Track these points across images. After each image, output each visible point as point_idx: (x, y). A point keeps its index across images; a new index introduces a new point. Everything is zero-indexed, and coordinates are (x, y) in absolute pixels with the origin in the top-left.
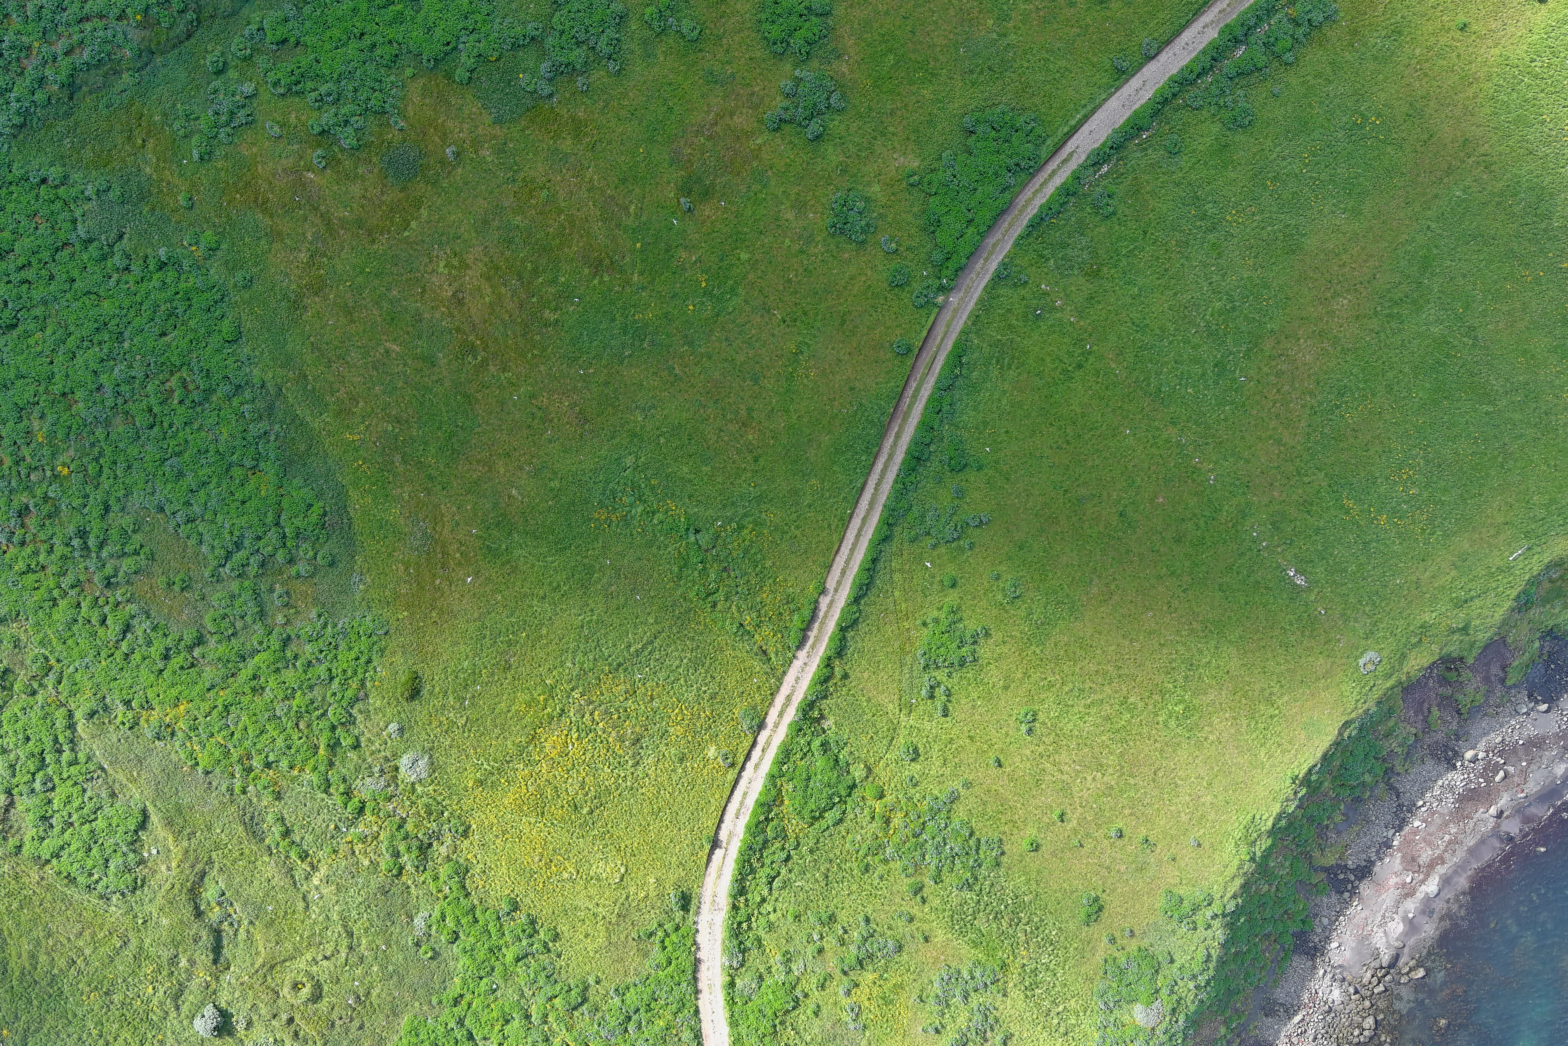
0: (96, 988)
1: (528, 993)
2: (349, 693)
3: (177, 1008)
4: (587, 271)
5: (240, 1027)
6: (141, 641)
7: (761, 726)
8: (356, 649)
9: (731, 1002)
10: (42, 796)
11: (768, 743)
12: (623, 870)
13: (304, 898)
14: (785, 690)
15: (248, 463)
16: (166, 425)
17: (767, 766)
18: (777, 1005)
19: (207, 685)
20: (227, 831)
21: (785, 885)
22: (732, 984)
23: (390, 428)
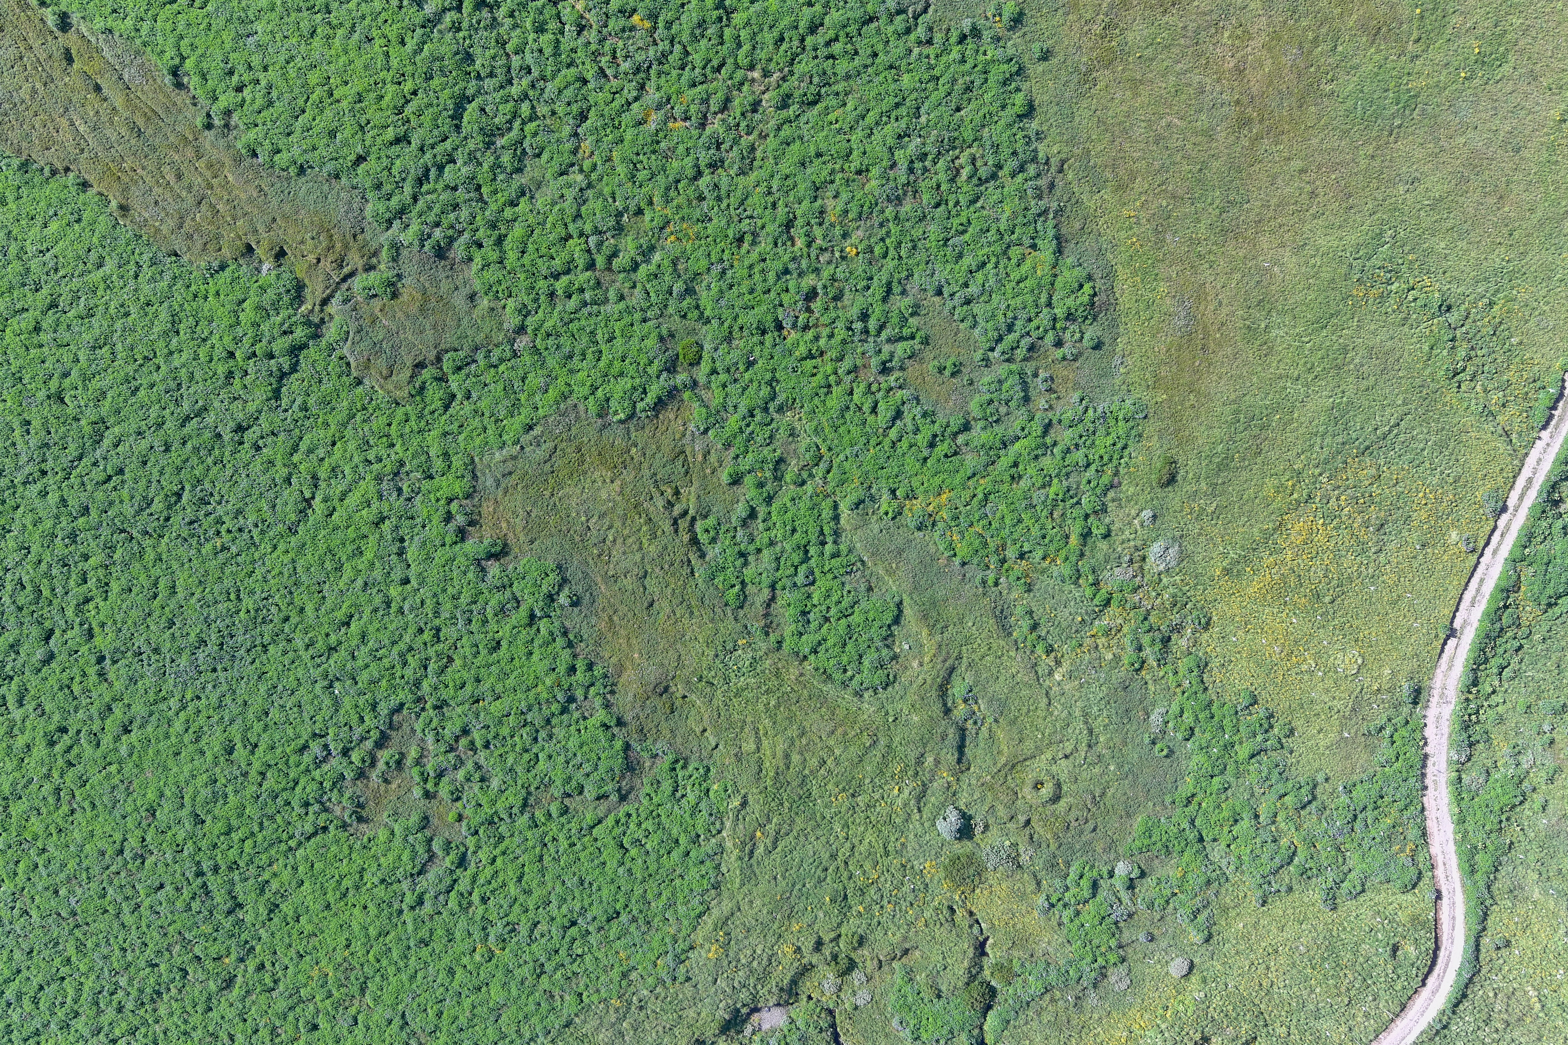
0: (844, 790)
1: (1258, 791)
2: (1105, 479)
3: (919, 810)
4: (1364, 39)
5: (978, 830)
6: (910, 427)
7: (1504, 509)
8: (1114, 435)
9: (1459, 798)
10: (803, 590)
11: (1508, 527)
12: (1360, 661)
13: (1047, 693)
14: (1526, 473)
15: (1027, 242)
16: (951, 204)
17: (1505, 552)
18: (1504, 800)
19: (969, 473)
20: (978, 625)
21: (1516, 674)
22: (1460, 779)
23: (1164, 203)
